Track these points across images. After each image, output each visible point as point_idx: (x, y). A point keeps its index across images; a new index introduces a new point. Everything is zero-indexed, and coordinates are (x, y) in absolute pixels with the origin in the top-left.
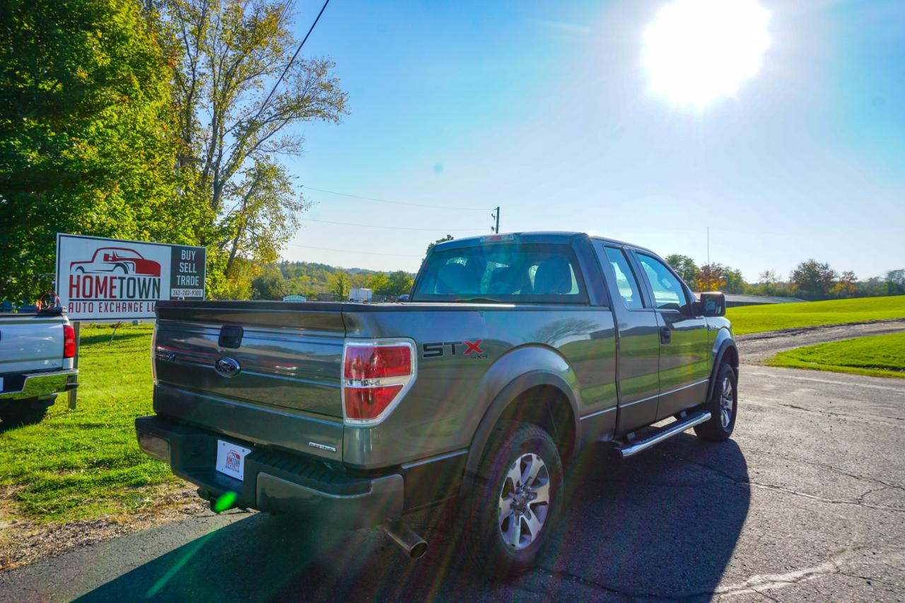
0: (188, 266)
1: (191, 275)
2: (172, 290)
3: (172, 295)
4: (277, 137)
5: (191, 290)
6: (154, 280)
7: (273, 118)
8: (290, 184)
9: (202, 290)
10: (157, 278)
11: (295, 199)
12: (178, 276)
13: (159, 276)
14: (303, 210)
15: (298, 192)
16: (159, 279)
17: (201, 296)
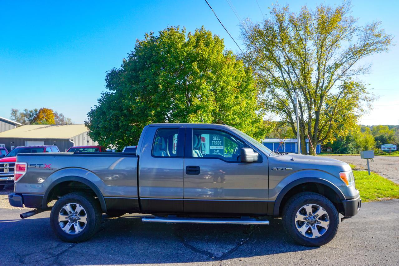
0: (216, 138)
1: (218, 141)
2: (210, 146)
3: (210, 149)
4: (355, 67)
5: (218, 146)
6: (203, 143)
7: (348, 60)
8: (365, 88)
9: (223, 146)
10: (204, 143)
11: (370, 96)
12: (213, 142)
13: (205, 142)
14: (375, 100)
15: (370, 92)
16: (205, 143)
17: (223, 148)
